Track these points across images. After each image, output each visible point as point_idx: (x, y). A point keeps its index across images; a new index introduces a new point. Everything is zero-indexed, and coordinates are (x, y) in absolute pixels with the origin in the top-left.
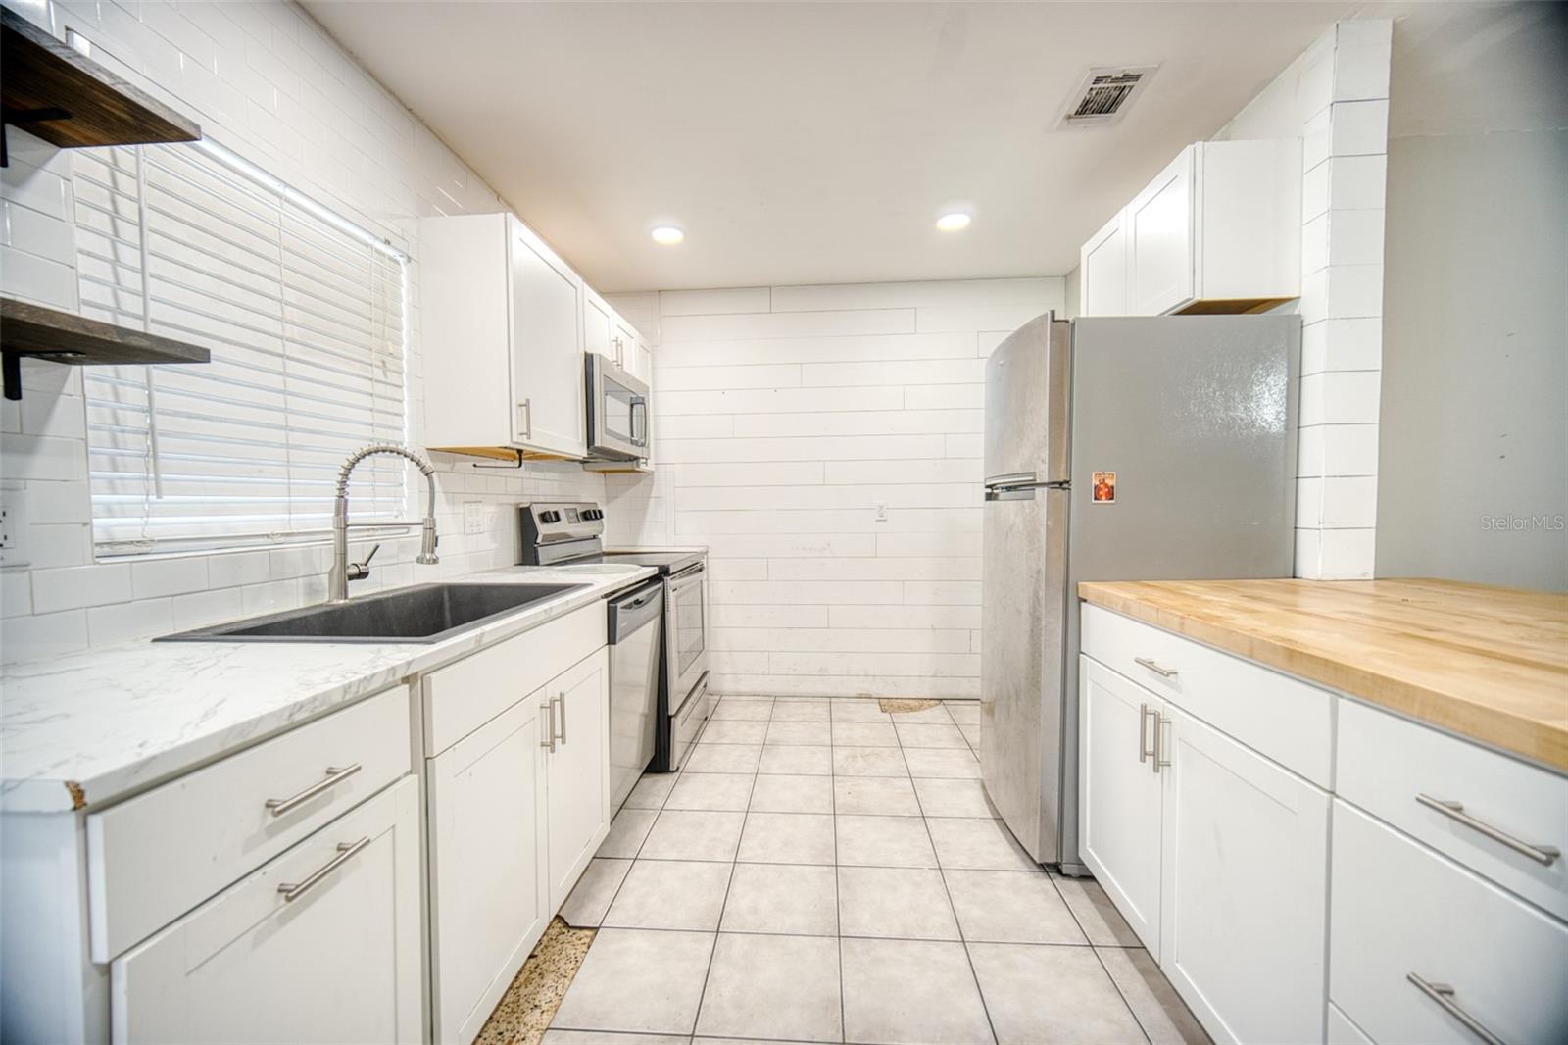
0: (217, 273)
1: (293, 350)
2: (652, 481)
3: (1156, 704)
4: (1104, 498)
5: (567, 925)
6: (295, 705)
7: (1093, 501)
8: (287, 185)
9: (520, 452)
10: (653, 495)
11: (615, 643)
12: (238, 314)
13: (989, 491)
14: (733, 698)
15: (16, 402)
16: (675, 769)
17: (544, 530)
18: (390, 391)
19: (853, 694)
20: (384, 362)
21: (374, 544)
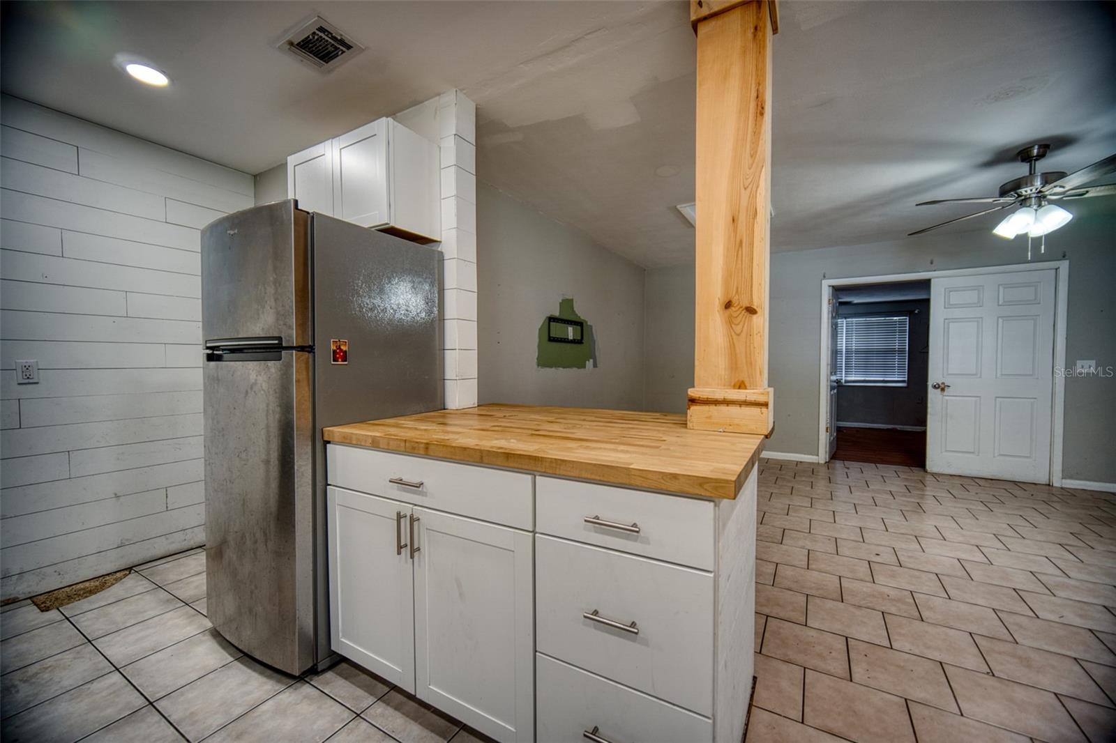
3: (407, 510)
4: (340, 360)
7: (333, 362)
13: (209, 352)
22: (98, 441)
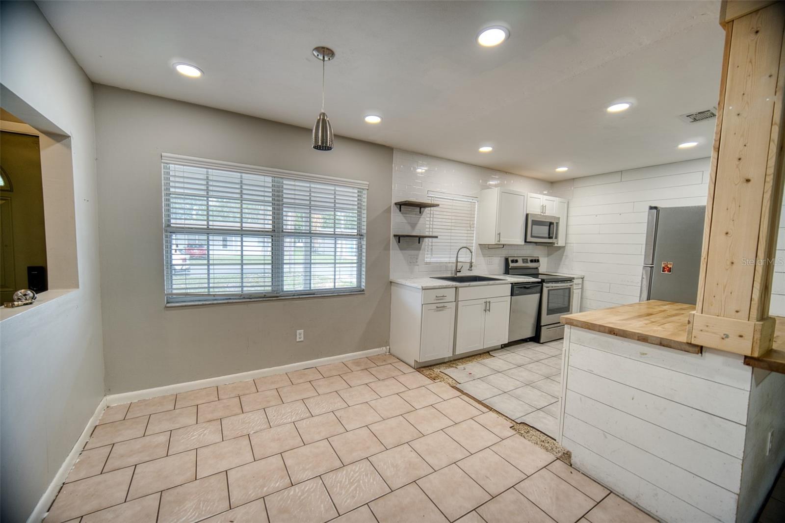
1: (453, 228)
2: (565, 249)
4: (666, 271)
5: (490, 354)
7: (662, 272)
9: (504, 245)
10: (565, 254)
11: (513, 296)
15: (419, 244)
16: (541, 342)
17: (511, 265)
18: (472, 232)
21: (462, 266)
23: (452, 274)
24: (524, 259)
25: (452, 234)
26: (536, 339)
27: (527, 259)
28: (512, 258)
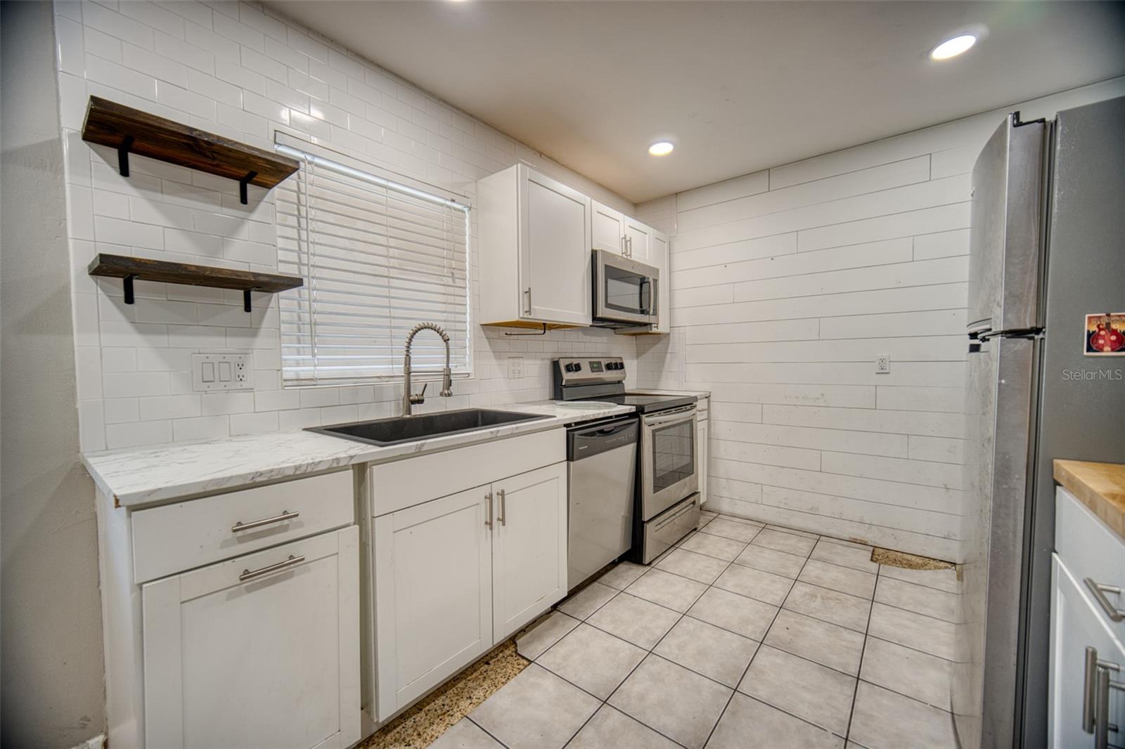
0: (351, 237)
1: (394, 273)
2: (669, 340)
4: (1107, 348)
5: (516, 652)
6: (257, 473)
7: (1085, 353)
8: (388, 181)
9: (544, 324)
10: (669, 351)
11: (573, 461)
12: (362, 257)
14: (728, 518)
15: (249, 313)
16: (647, 563)
17: (567, 376)
18: (458, 291)
19: (846, 536)
20: (453, 274)
21: (425, 383)
22: (933, 431)
23: (398, 411)
24: (595, 362)
25: (394, 293)
26: (634, 554)
27: (599, 363)
28: (568, 362)
